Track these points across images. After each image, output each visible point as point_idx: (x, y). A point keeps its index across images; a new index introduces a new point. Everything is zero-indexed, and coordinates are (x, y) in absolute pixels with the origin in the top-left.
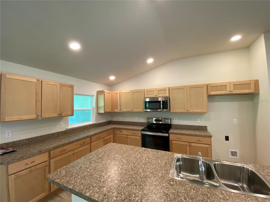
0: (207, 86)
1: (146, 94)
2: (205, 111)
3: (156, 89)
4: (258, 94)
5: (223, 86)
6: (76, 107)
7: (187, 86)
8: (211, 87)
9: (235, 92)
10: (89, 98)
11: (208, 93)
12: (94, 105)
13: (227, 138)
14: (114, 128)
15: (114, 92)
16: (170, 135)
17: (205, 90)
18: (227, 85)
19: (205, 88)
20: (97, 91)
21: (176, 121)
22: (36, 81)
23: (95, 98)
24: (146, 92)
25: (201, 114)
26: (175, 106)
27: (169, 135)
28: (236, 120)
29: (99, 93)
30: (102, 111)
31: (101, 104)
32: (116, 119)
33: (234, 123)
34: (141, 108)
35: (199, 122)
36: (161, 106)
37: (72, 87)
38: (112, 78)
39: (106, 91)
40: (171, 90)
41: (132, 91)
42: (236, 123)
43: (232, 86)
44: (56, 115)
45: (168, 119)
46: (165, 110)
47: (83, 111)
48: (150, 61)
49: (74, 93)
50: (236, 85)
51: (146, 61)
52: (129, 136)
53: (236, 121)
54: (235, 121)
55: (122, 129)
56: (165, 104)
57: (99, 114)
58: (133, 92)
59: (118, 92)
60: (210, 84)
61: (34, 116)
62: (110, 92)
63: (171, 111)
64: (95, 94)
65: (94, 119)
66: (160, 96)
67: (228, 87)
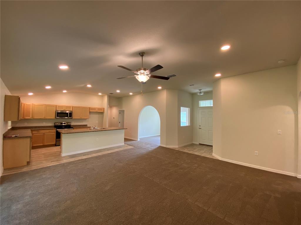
0: (89, 108)
1: (57, 108)
2: (88, 118)
3: (65, 106)
4: (104, 112)
7: (81, 107)
8: (91, 108)
9: (98, 111)
11: (89, 111)
36: (68, 116)
38: (31, 94)
40: (73, 108)
45: (69, 122)
46: (70, 118)
48: (65, 91)
52: (45, 134)
54: (97, 122)
56: (71, 115)
58: (46, 106)
59: (31, 104)
63: (73, 118)
66: (67, 110)
67: (96, 109)
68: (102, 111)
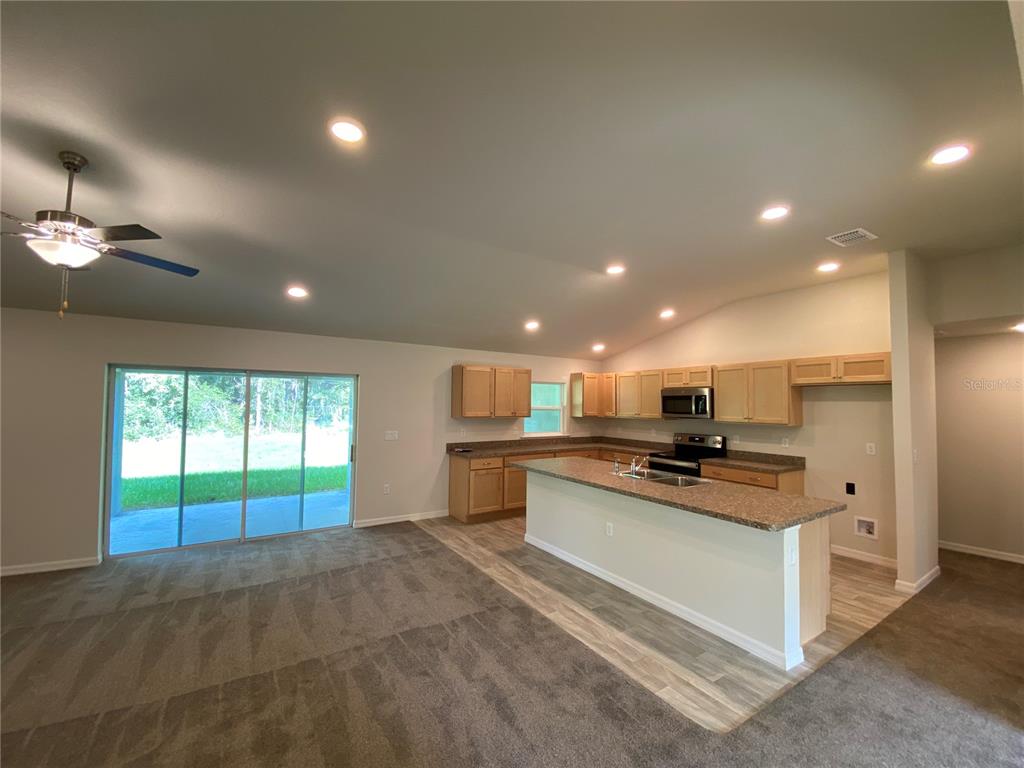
0: (790, 365)
1: (666, 381)
2: (784, 420)
3: (686, 369)
4: (892, 385)
5: (822, 365)
6: (534, 404)
7: (747, 365)
8: (799, 366)
9: (848, 380)
10: (557, 387)
11: (789, 379)
12: (566, 401)
13: (850, 489)
14: (600, 449)
15: (604, 374)
16: (702, 466)
17: (785, 373)
18: (829, 364)
19: (784, 370)
20: (572, 375)
21: (738, 442)
22: (489, 370)
23: (566, 388)
24: (666, 376)
27: (699, 466)
28: (873, 445)
29: (576, 377)
30: (579, 414)
31: (578, 399)
33: (868, 452)
35: (787, 446)
36: (693, 408)
37: (529, 372)
38: (598, 348)
39: (587, 374)
40: (715, 373)
41: (639, 373)
42: (873, 453)
43: (841, 367)
44: (509, 414)
46: (700, 416)
47: (548, 412)
48: (667, 314)
49: (532, 380)
50: (851, 365)
51: (659, 315)
53: (874, 449)
54: (871, 447)
55: (615, 451)
57: (575, 419)
58: (641, 376)
59: (613, 375)
60: (794, 361)
61: (487, 414)
62: (597, 375)
63: (716, 419)
64: (566, 379)
65: (566, 429)
66: (695, 384)
67: (833, 368)
68: (878, 377)
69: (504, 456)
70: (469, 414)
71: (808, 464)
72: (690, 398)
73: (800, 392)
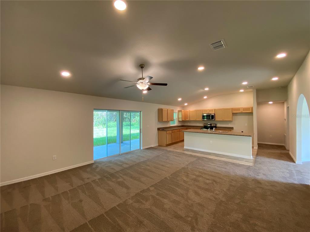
0: (232, 109)
1: (203, 112)
2: (232, 120)
3: (208, 110)
4: (253, 113)
5: (239, 109)
7: (223, 109)
11: (232, 112)
12: (177, 117)
19: (231, 110)
20: (178, 111)
21: (219, 125)
22: (167, 110)
23: (177, 114)
25: (230, 122)
26: (217, 118)
29: (179, 111)
30: (181, 120)
31: (180, 116)
32: (186, 124)
34: (201, 118)
35: (230, 125)
36: (211, 118)
37: (173, 110)
38: (186, 104)
39: (183, 111)
40: (215, 111)
49: (174, 112)
50: (244, 109)
51: (203, 97)
54: (246, 124)
56: (213, 117)
57: (179, 121)
58: (196, 111)
59: (188, 110)
60: (233, 108)
63: (216, 120)
64: (177, 112)
65: (177, 124)
66: (210, 113)
67: (241, 110)
68: (250, 111)
69: (172, 130)
70: (164, 120)
71: (234, 128)
72: (210, 116)
73: (234, 114)
